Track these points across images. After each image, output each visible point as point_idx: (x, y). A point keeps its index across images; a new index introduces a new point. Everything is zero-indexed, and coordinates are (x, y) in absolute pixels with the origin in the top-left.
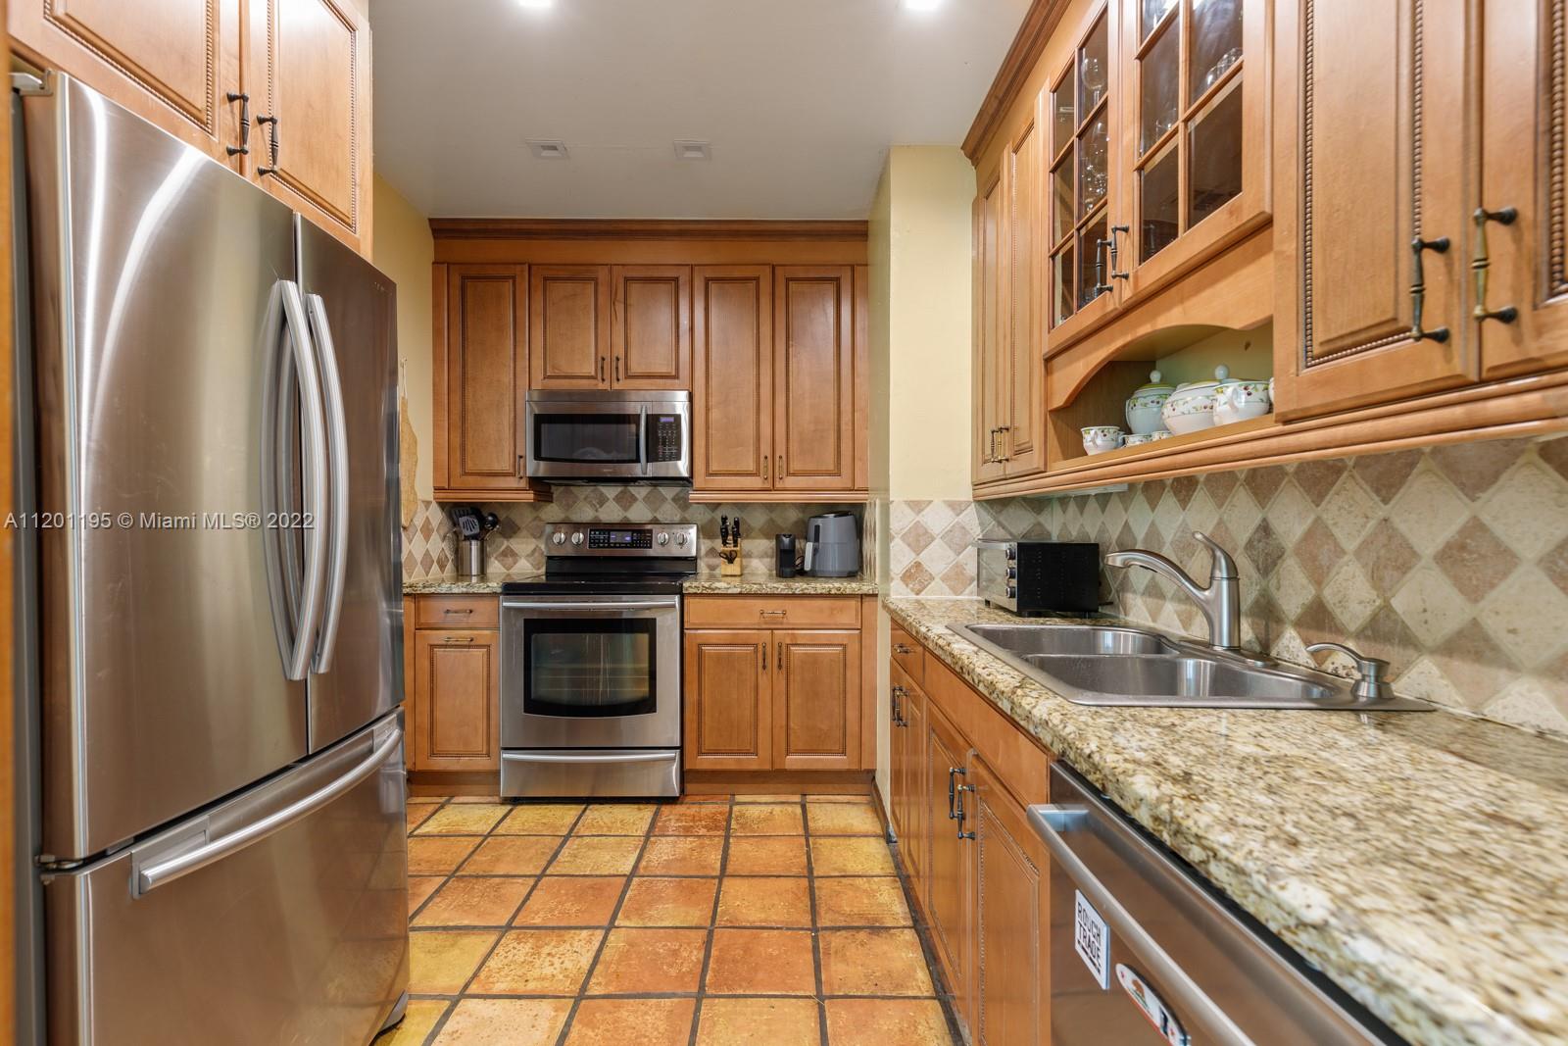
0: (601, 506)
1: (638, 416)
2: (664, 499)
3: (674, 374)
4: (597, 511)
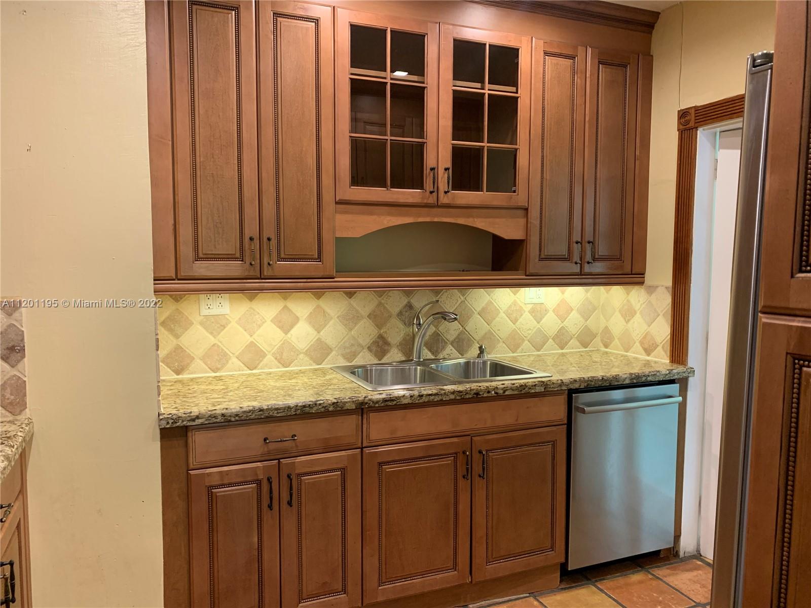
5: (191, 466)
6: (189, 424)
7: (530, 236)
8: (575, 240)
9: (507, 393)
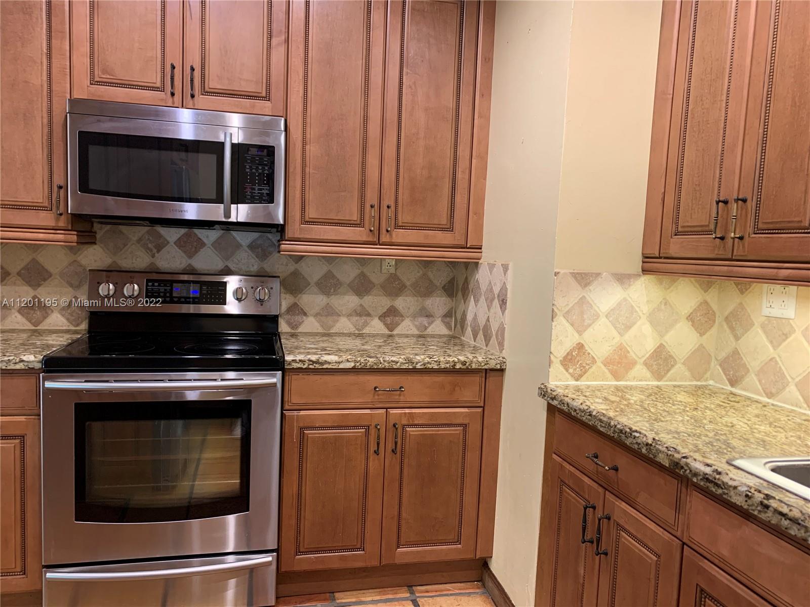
0: (158, 251)
1: (222, 144)
2: (238, 246)
3: (264, 94)
4: (153, 256)
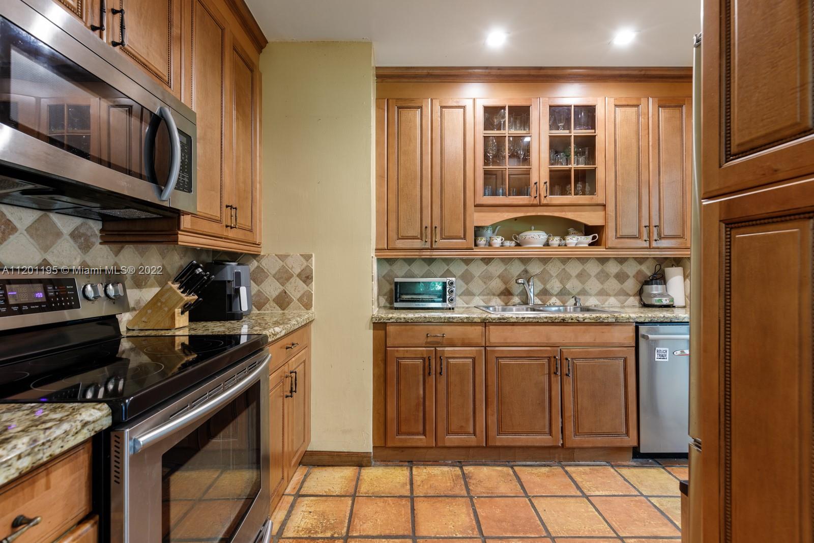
3: (167, 79)
5: (388, 345)
6: (387, 321)
7: (608, 222)
8: (644, 225)
9: (586, 321)
